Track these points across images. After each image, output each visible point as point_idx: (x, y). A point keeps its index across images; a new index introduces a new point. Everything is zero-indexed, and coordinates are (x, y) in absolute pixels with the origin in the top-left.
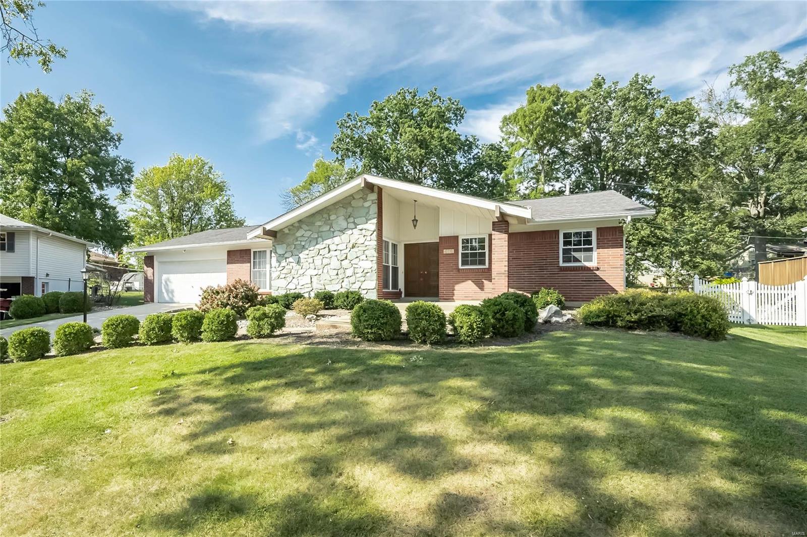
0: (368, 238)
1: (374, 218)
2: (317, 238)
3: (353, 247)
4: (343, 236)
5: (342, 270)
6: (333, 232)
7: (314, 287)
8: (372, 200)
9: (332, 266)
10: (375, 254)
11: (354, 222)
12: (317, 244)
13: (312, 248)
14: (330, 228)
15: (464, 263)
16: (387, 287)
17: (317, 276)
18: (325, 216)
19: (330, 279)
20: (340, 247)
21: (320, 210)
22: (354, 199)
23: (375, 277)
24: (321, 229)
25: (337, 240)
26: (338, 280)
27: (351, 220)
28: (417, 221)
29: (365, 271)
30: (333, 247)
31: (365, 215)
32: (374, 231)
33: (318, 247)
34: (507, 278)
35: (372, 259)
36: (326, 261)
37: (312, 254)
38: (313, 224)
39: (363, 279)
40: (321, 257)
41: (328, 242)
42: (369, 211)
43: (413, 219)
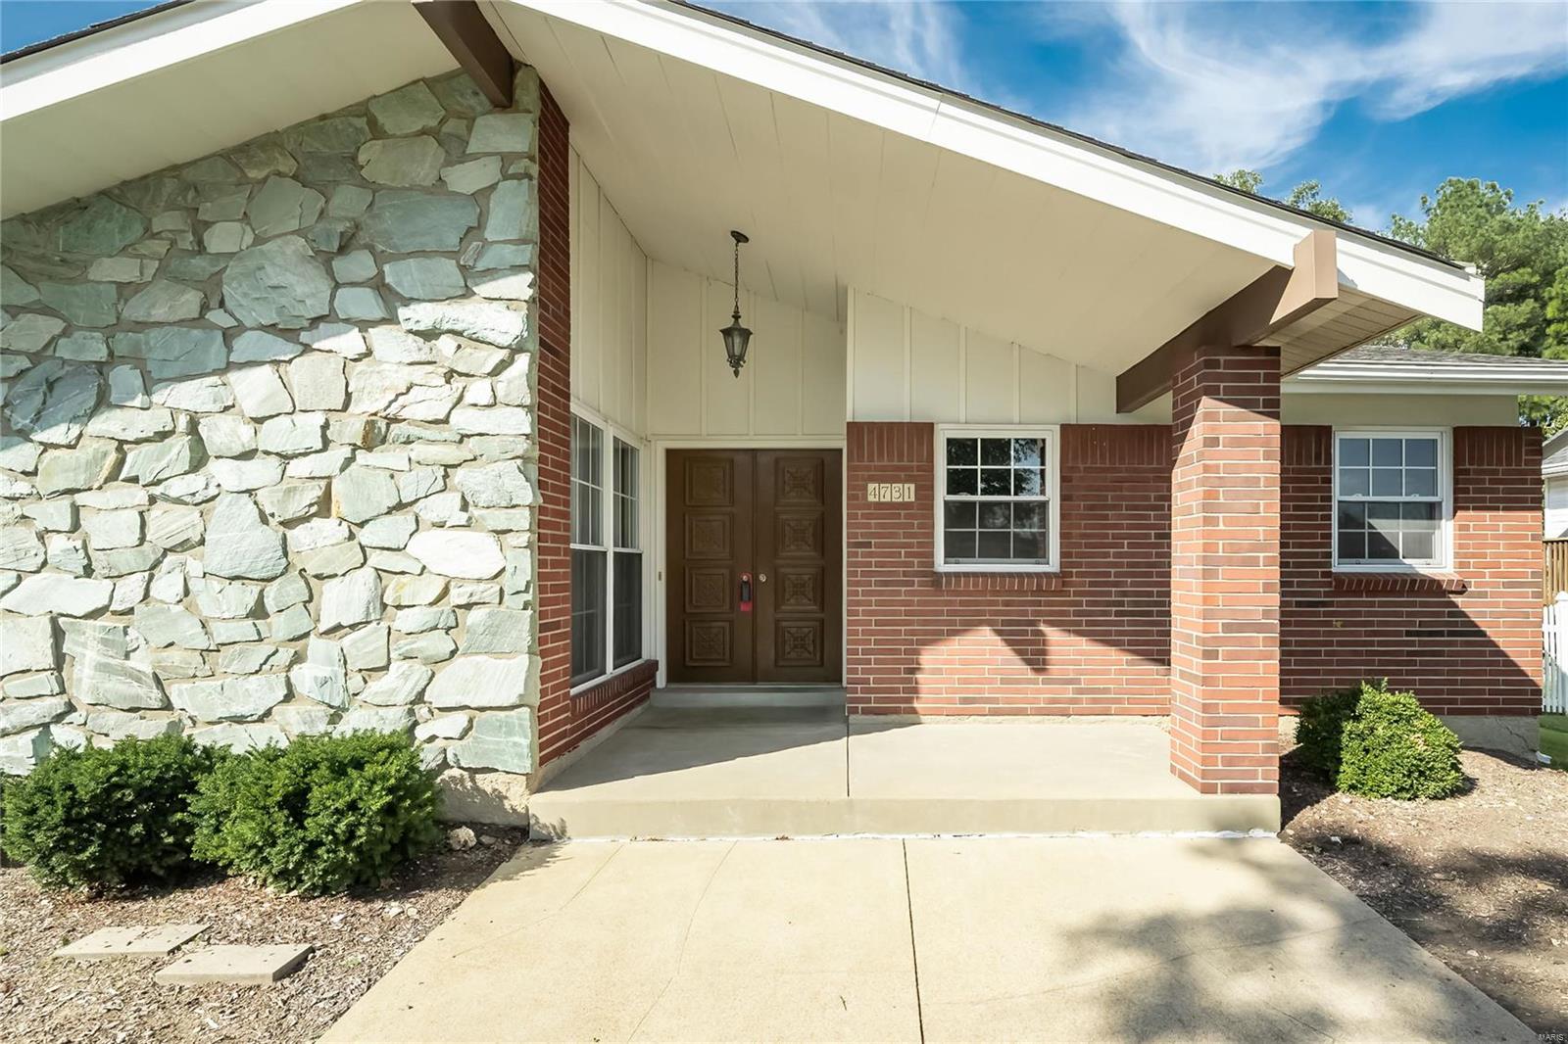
0: (479, 391)
1: (517, 269)
2: (101, 368)
3: (372, 438)
4: (301, 371)
5: (291, 589)
6: (228, 336)
7: (82, 696)
8: (506, 159)
9: (218, 555)
10: (526, 494)
11: (379, 285)
12: (103, 402)
13: (57, 434)
14: (205, 308)
15: (957, 548)
16: (585, 660)
17: (105, 621)
18: (166, 221)
19: (202, 642)
20: (277, 436)
21: (125, 184)
22: (377, 132)
23: (521, 628)
24: (135, 310)
25: (253, 387)
26: (265, 649)
27: (359, 265)
28: (746, 334)
29: (457, 597)
30: (221, 433)
31: (452, 241)
32: (515, 350)
33: (109, 423)
34: (1277, 649)
35: (500, 520)
36: (168, 523)
37: (61, 468)
38: (71, 269)
39: (440, 644)
40: (140, 495)
41: (191, 395)
42: (480, 226)
43: (729, 323)
